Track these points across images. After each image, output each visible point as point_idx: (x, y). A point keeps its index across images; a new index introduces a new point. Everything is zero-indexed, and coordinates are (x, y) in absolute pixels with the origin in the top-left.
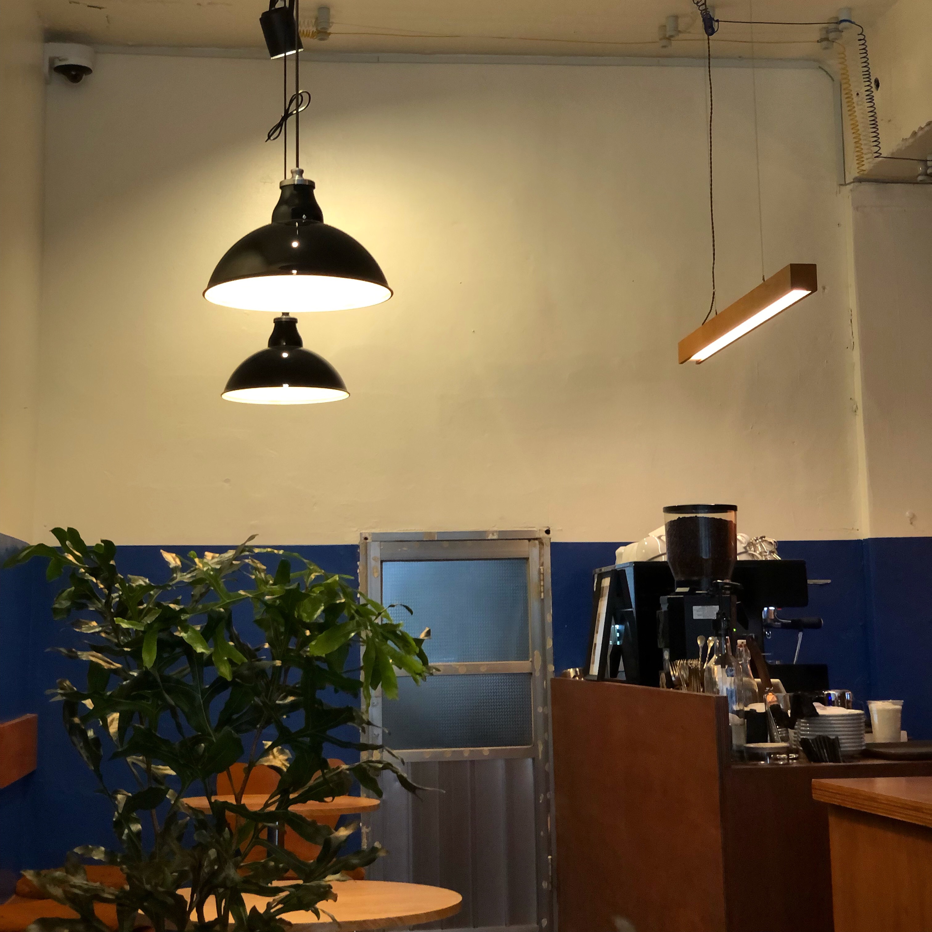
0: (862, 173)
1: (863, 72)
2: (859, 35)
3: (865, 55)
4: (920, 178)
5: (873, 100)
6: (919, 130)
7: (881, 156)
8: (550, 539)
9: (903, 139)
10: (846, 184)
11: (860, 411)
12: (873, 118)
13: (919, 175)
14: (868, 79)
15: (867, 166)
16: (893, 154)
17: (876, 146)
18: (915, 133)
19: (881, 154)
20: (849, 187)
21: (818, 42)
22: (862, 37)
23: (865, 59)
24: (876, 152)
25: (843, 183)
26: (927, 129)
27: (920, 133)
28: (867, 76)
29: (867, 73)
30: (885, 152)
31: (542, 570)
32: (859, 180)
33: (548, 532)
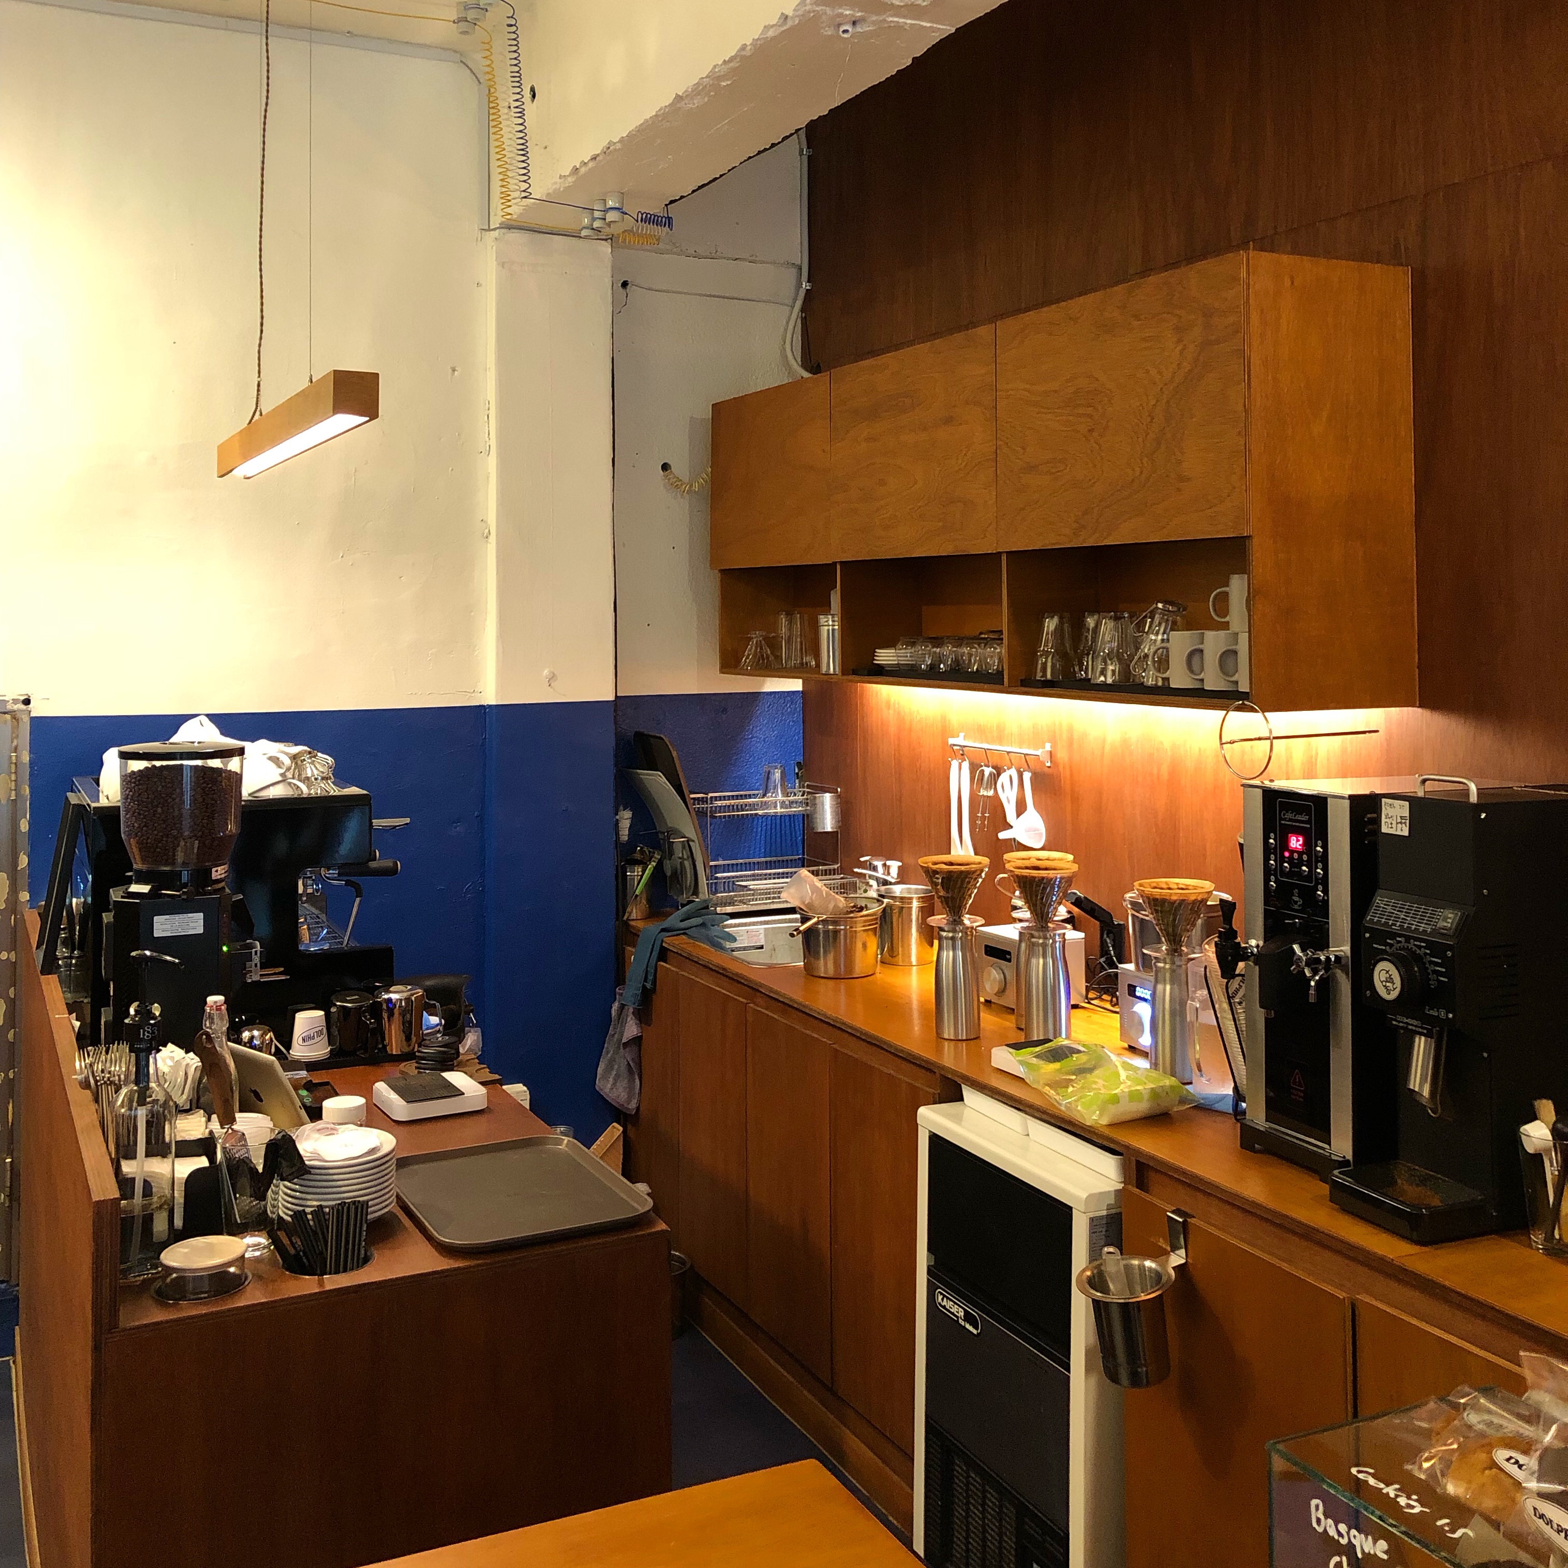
0: (508, 217)
1: (512, 72)
2: (508, 17)
3: (516, 48)
4: (584, 233)
5: (524, 115)
6: (581, 167)
7: (531, 197)
8: (30, 712)
9: (560, 175)
10: (489, 230)
11: (493, 538)
12: (522, 141)
13: (584, 228)
14: (518, 84)
15: (516, 210)
16: (548, 194)
17: (524, 181)
18: (576, 170)
19: (531, 194)
20: (496, 234)
21: (454, 22)
22: (513, 22)
23: (516, 55)
24: (524, 191)
25: (487, 227)
26: (591, 165)
27: (583, 170)
28: (518, 79)
29: (518, 75)
30: (538, 191)
31: (14, 758)
32: (508, 226)
33: (27, 702)
